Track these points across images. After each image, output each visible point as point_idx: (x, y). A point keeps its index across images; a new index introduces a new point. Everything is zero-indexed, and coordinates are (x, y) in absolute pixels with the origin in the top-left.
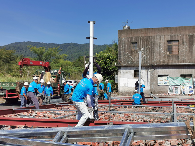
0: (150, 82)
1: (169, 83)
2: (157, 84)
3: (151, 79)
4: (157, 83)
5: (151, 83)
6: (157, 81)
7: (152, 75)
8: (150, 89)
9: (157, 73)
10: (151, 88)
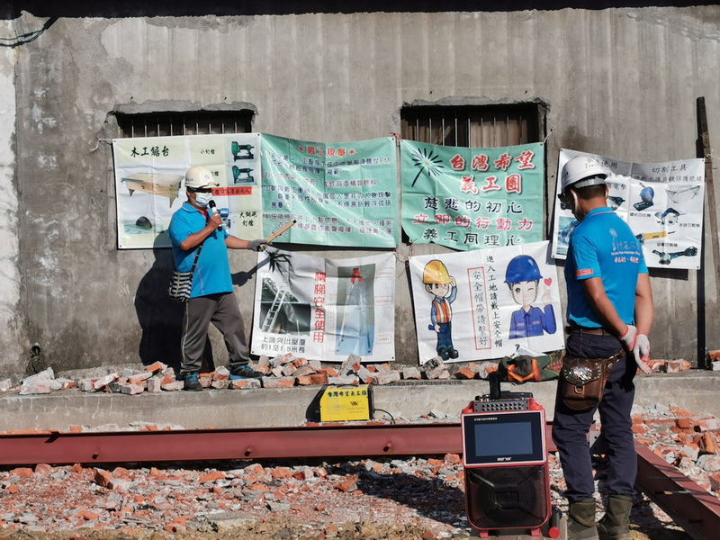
0: (20, 213)
1: (259, 220)
2: (109, 231)
3: (31, 163)
4: (104, 215)
5: (34, 226)
6: (102, 198)
7: (38, 112)
8: (21, 307)
9: (105, 88)
10: (26, 288)
